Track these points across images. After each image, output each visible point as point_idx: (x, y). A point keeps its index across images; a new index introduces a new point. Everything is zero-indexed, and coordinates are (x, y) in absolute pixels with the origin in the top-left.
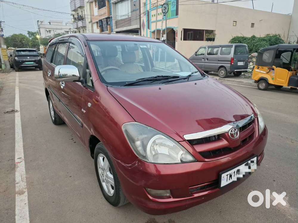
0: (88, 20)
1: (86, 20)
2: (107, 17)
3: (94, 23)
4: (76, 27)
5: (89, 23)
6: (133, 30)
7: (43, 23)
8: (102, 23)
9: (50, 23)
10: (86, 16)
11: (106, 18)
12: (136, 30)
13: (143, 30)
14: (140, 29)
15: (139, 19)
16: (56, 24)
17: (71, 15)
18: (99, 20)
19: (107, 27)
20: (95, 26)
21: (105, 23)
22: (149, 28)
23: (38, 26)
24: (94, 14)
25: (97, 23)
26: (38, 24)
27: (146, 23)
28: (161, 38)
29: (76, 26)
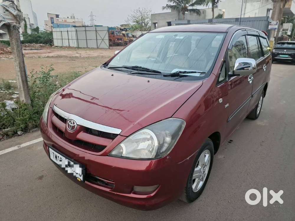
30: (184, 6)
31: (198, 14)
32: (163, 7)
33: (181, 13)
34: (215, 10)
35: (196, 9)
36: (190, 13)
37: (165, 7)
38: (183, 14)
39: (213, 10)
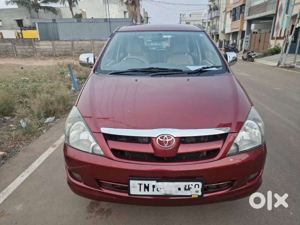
0: (222, 10)
1: (221, 9)
2: (242, 4)
3: (228, 12)
4: (210, 18)
5: (223, 12)
6: (267, 16)
7: (184, 16)
8: (236, 12)
9: (190, 15)
10: (221, 6)
11: (240, 6)
12: (271, 16)
13: (279, 15)
14: (276, 15)
15: (277, 3)
16: (196, 16)
17: (208, 6)
18: (233, 8)
19: (240, 15)
20: (228, 15)
21: (238, 11)
22: (287, 13)
23: (181, 19)
24: (230, 3)
25: (231, 11)
26: (180, 17)
27: (284, 7)
28: (296, 25)
29: (210, 16)
30: (35, 2)
31: (54, 12)
32: (7, 1)
33: (33, 11)
34: (73, 9)
35: (51, 7)
36: (44, 10)
37: (10, 2)
38: (36, 11)
39: (71, 10)
